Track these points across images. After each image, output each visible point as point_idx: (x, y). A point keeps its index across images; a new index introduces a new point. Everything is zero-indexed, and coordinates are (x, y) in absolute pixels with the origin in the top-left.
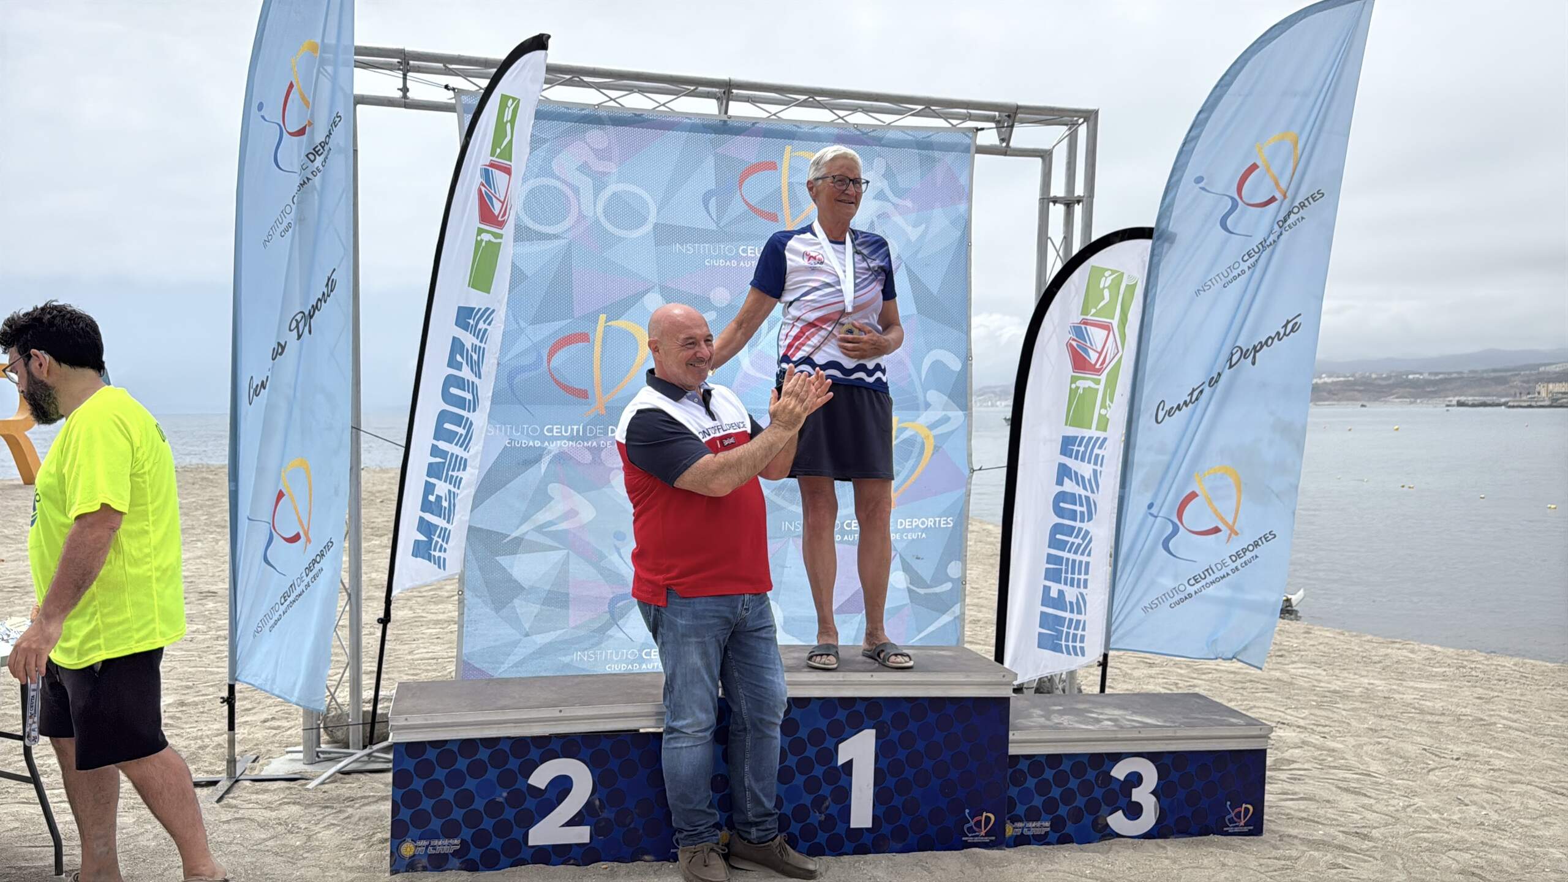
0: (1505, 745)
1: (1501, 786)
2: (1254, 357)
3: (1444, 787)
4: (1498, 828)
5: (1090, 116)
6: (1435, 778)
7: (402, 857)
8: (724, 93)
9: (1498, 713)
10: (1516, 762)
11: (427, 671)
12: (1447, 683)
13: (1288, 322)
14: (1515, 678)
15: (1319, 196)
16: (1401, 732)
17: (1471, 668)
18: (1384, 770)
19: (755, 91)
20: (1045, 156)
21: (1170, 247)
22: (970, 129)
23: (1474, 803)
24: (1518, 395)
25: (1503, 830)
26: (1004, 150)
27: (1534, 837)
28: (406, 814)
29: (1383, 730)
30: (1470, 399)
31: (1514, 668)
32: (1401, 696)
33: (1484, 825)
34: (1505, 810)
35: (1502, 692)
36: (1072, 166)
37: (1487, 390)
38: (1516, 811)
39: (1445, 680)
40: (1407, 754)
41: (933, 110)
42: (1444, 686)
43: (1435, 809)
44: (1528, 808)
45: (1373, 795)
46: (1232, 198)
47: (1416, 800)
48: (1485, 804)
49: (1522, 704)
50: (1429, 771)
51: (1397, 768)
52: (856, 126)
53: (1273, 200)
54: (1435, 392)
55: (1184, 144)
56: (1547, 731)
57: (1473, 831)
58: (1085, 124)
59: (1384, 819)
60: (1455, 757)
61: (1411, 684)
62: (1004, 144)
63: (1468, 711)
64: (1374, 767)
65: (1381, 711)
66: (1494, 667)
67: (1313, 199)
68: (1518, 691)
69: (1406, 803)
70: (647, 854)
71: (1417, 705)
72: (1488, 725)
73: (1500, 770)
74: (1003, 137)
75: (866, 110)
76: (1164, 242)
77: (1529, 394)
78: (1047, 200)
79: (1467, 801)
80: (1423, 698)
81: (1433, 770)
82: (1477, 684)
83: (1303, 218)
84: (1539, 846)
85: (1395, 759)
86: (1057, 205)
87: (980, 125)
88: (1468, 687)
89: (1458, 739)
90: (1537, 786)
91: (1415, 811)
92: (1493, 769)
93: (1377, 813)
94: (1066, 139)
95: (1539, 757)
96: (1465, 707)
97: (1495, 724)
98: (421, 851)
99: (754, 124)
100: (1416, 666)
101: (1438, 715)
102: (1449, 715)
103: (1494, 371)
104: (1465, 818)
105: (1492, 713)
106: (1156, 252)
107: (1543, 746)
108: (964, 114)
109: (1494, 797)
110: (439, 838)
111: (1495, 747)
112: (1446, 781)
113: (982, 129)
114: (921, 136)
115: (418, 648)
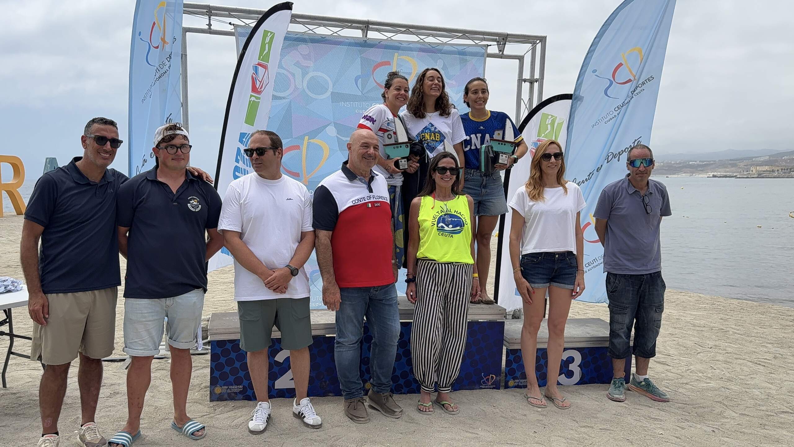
0: (733, 341)
1: (731, 361)
2: (619, 157)
3: (705, 361)
4: (729, 380)
5: (543, 40)
6: (700, 356)
7: (216, 394)
8: (365, 27)
9: (730, 326)
10: (738, 349)
11: (221, 306)
12: (706, 312)
13: (635, 141)
14: (738, 309)
15: (651, 79)
16: (685, 335)
17: (718, 305)
18: (676, 353)
19: (380, 26)
20: (521, 59)
21: (580, 104)
22: (484, 45)
23: (718, 368)
24: (742, 171)
25: (732, 381)
26: (501, 56)
27: (746, 384)
28: (217, 374)
29: (676, 334)
30: (718, 174)
31: (739, 305)
32: (685, 318)
33: (723, 379)
34: (732, 372)
35: (732, 316)
36: (534, 63)
37: (727, 170)
38: (738, 372)
39: (706, 311)
40: (687, 346)
41: (466, 36)
42: (705, 313)
43: (700, 372)
44: (743, 371)
45: (672, 365)
46: (609, 80)
47: (692, 367)
48: (723, 369)
49: (741, 322)
50: (697, 354)
51: (682, 352)
52: (430, 44)
53: (629, 81)
54: (702, 171)
55: (588, 54)
56: (753, 335)
57: (718, 381)
58: (540, 43)
59: (676, 376)
60: (710, 347)
61: (689, 312)
62: (501, 53)
63: (716, 325)
64: (671, 352)
65: (675, 326)
66: (728, 304)
67: (649, 80)
68: (740, 316)
69: (687, 369)
70: (331, 392)
71: (692, 323)
72: (725, 332)
73: (730, 353)
74: (500, 49)
75: (433, 36)
76: (577, 102)
77: (747, 171)
78: (521, 80)
79: (715, 368)
80: (695, 319)
81: (699, 353)
82: (721, 312)
83: (643, 90)
84: (748, 388)
85: (682, 348)
86: (526, 83)
87: (489, 43)
88: (716, 314)
89: (711, 338)
90: (748, 361)
91: (691, 372)
92: (727, 353)
93: (673, 373)
94: (531, 50)
95: (748, 347)
96: (714, 323)
97: (729, 331)
98: (224, 391)
99: (379, 43)
100: (692, 304)
101: (702, 327)
102: (707, 327)
103: (731, 160)
104: (714, 375)
105: (727, 326)
106: (573, 106)
107: (751, 342)
108: (482, 38)
109: (728, 366)
110: (232, 385)
111: (729, 342)
112: (705, 358)
113: (491, 45)
114: (460, 48)
115: (216, 295)
